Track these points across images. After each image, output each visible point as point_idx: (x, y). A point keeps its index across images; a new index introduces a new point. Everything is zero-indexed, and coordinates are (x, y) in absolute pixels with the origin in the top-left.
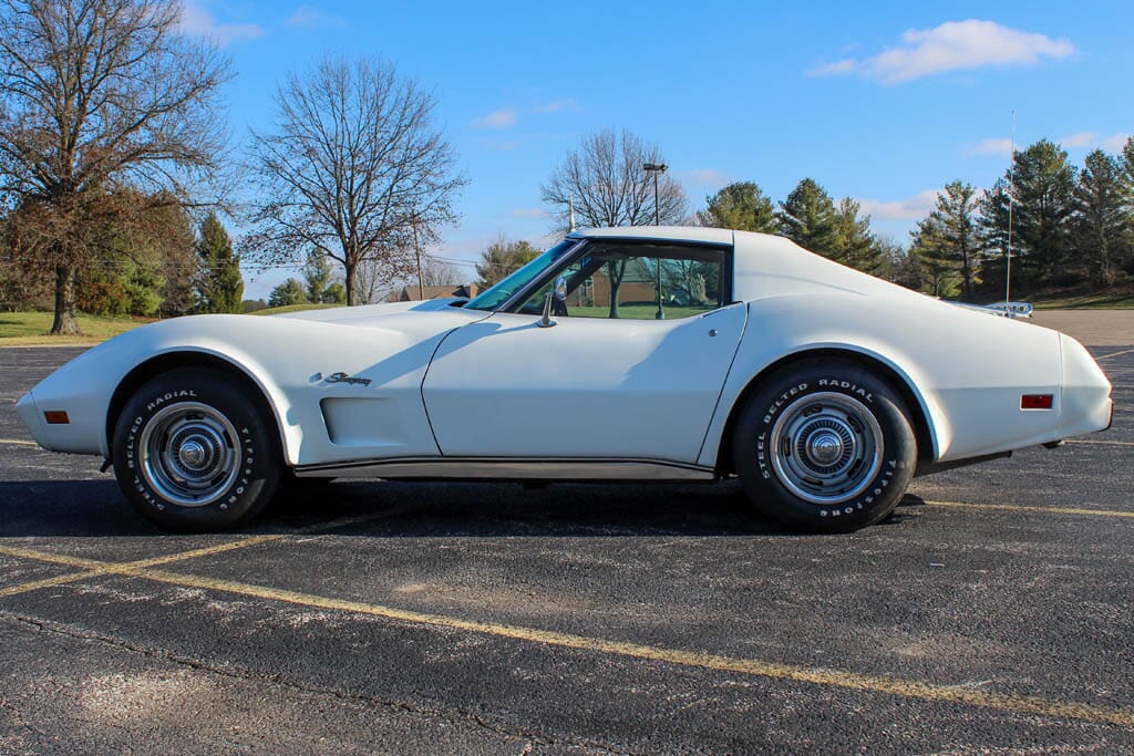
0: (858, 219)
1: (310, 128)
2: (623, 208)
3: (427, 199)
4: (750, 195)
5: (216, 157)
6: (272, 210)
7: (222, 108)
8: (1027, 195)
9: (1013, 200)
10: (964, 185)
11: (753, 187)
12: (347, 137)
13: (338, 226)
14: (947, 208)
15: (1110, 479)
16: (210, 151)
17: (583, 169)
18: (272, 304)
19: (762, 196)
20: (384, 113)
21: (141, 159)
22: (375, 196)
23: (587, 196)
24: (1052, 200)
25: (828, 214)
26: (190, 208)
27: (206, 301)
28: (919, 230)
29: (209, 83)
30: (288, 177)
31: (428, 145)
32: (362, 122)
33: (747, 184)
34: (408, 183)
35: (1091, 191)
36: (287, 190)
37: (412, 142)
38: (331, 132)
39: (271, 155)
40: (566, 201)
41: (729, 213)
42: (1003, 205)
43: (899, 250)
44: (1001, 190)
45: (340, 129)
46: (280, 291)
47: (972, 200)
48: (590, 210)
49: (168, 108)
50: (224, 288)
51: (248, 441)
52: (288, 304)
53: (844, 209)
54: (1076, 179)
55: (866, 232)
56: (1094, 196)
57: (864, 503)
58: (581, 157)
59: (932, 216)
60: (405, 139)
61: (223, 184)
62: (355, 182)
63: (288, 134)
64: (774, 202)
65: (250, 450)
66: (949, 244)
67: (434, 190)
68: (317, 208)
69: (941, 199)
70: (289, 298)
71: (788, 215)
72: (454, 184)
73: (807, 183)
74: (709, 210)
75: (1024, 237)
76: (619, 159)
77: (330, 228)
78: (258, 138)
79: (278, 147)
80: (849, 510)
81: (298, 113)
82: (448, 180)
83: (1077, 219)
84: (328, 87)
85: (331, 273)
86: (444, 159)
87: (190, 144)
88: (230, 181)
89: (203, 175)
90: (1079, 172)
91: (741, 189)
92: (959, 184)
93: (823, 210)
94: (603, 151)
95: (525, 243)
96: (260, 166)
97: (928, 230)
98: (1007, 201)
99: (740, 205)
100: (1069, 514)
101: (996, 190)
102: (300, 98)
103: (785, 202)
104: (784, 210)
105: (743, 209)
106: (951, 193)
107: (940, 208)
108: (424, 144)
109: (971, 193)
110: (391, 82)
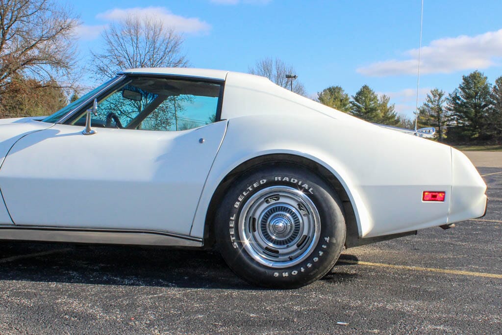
0: (389, 105)
1: (120, 51)
4: (338, 92)
5: (71, 63)
7: (76, 39)
8: (468, 97)
9: (462, 99)
10: (439, 91)
11: (340, 89)
12: (139, 57)
14: (431, 102)
15: (490, 247)
16: (68, 60)
19: (344, 93)
20: (157, 45)
21: (34, 63)
24: (480, 99)
25: (375, 102)
28: (418, 112)
30: (110, 76)
31: (179, 62)
32: (147, 49)
33: (337, 87)
35: (497, 96)
37: (171, 60)
38: (131, 54)
39: (101, 65)
41: (328, 100)
42: (457, 101)
43: (409, 121)
44: (456, 93)
45: (135, 52)
47: (443, 98)
49: (48, 38)
53: (383, 100)
54: (491, 90)
55: (393, 112)
56: (500, 98)
57: (306, 268)
59: (424, 105)
60: (167, 58)
61: (74, 77)
63: (110, 54)
64: (349, 96)
66: (432, 118)
69: (429, 96)
71: (356, 102)
73: (365, 87)
74: (319, 99)
75: (467, 117)
76: (274, 72)
78: (95, 56)
79: (104, 60)
80: (295, 273)
81: (115, 44)
83: (491, 109)
84: (130, 32)
87: (58, 57)
88: (77, 76)
89: (65, 73)
90: (493, 87)
91: (334, 89)
92: (437, 90)
93: (372, 101)
94: (266, 69)
96: (96, 70)
97: (422, 112)
98: (459, 99)
99: (333, 97)
100: (457, 275)
101: (454, 94)
102: (116, 37)
103: (354, 96)
104: (354, 100)
105: (335, 99)
106: (433, 94)
107: (428, 101)
108: (177, 61)
109: (443, 95)
110: (160, 30)
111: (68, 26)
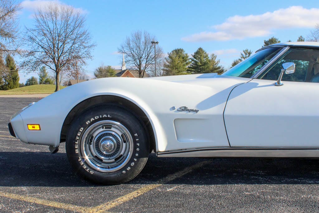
0: (216, 61)
1: (45, 27)
2: (144, 55)
3: (83, 51)
4: (181, 53)
5: (16, 34)
6: (31, 53)
7: (18, 19)
10: (249, 51)
11: (182, 50)
12: (57, 30)
13: (54, 59)
14: (244, 58)
16: (13, 33)
17: (131, 43)
18: (27, 85)
19: (185, 53)
20: (69, 22)
22: (65, 50)
23: (132, 52)
25: (207, 59)
26: (6, 52)
27: (7, 83)
29: (13, 11)
30: (37, 42)
31: (83, 33)
32: (62, 25)
33: (180, 49)
34: (76, 45)
36: (37, 47)
37: (78, 32)
38: (52, 28)
39: (32, 35)
40: (126, 53)
41: (175, 58)
45: (55, 27)
46: (29, 80)
47: (251, 55)
48: (133, 56)
50: (13, 79)
51: (137, 140)
52: (32, 85)
53: (212, 57)
55: (219, 65)
58: (131, 39)
60: (76, 31)
61: (17, 44)
62: (59, 44)
63: (37, 28)
64: (189, 55)
65: (138, 144)
67: (85, 48)
68: (47, 53)
69: (242, 54)
70: (32, 83)
72: (92, 46)
73: (200, 49)
74: (168, 57)
76: (143, 40)
77: (51, 60)
78: (28, 29)
79: (34, 32)
81: (41, 22)
82: (89, 44)
84: (51, 14)
85: (48, 74)
86: (88, 38)
87: (6, 31)
88: (20, 43)
89: (11, 41)
91: (178, 51)
92: (247, 50)
93: (205, 58)
94: (138, 37)
95: (110, 66)
96: (28, 39)
99: (178, 56)
102: (42, 17)
103: (193, 55)
104: (193, 58)
105: (179, 57)
106: (245, 53)
107: (242, 58)
108: (82, 33)
109: (251, 53)
110: (71, 13)
111: (12, 11)
